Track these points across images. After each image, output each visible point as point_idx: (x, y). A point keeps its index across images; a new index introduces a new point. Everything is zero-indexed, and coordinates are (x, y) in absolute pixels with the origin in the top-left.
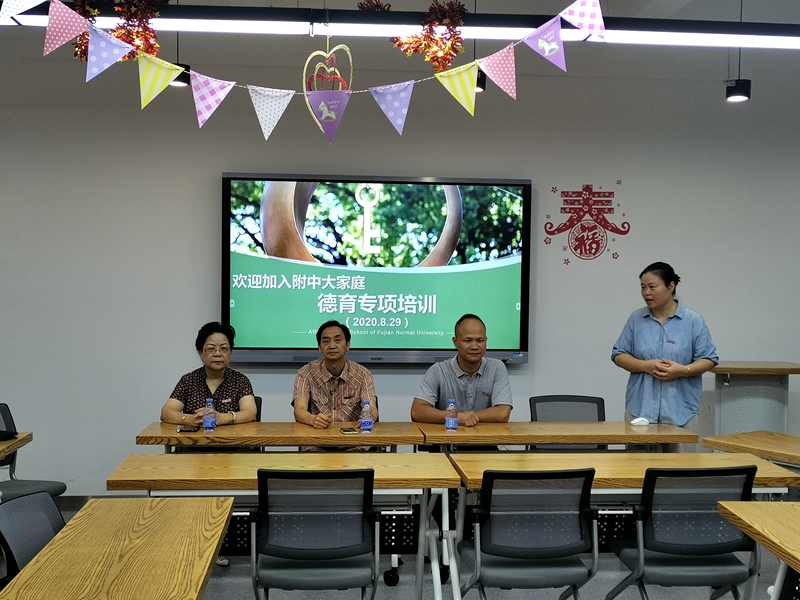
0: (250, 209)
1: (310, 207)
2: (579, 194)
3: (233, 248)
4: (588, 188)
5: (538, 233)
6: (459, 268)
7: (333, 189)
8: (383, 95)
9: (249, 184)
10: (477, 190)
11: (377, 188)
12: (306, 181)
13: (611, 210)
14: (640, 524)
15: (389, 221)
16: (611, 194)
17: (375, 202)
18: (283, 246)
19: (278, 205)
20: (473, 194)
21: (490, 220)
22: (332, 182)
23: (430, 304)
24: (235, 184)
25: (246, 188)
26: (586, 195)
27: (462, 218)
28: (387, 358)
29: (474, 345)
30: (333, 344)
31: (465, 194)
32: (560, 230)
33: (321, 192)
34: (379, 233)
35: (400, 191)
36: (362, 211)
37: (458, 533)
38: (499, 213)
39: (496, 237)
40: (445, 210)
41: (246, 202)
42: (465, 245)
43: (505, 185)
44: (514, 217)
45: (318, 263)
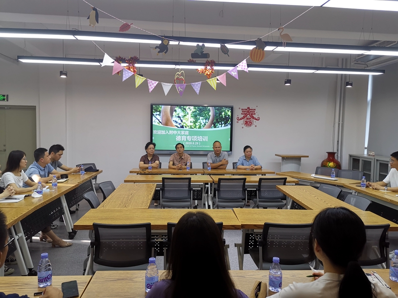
0: (158, 113)
1: (174, 112)
2: (246, 110)
3: (153, 123)
4: (248, 108)
5: (235, 120)
6: (214, 129)
7: (180, 108)
8: (194, 85)
9: (158, 106)
10: (219, 108)
11: (192, 108)
12: (173, 106)
13: (255, 114)
14: (257, 192)
15: (195, 116)
16: (255, 110)
17: (191, 111)
18: (167, 123)
19: (165, 112)
20: (218, 109)
21: (222, 116)
22: (180, 106)
23: (206, 139)
24: (154, 106)
25: (157, 107)
26: (248, 110)
27: (215, 116)
28: (195, 153)
29: (218, 149)
30: (180, 149)
31: (215, 109)
32: (241, 119)
33: (177, 109)
34: (192, 120)
35: (198, 108)
36: (188, 114)
37: (212, 195)
38: (225, 114)
39: (224, 121)
40: (210, 114)
41: (157, 111)
42: (215, 123)
43: (226, 107)
44: (229, 116)
45: (176, 128)
